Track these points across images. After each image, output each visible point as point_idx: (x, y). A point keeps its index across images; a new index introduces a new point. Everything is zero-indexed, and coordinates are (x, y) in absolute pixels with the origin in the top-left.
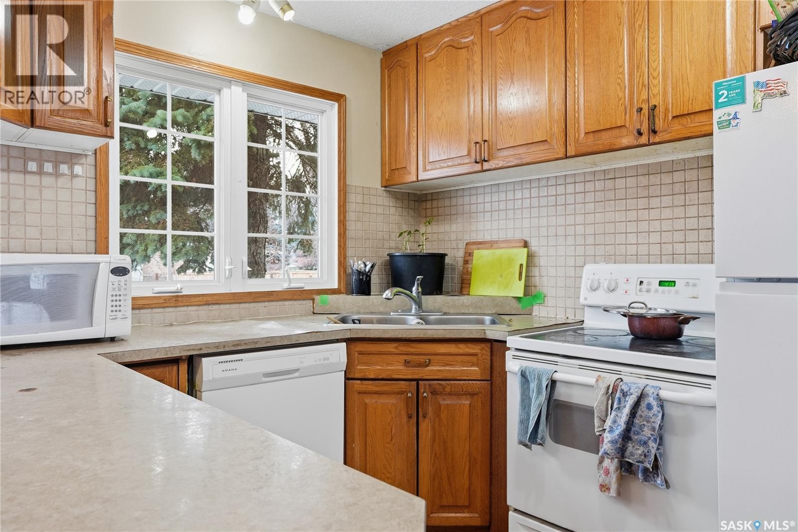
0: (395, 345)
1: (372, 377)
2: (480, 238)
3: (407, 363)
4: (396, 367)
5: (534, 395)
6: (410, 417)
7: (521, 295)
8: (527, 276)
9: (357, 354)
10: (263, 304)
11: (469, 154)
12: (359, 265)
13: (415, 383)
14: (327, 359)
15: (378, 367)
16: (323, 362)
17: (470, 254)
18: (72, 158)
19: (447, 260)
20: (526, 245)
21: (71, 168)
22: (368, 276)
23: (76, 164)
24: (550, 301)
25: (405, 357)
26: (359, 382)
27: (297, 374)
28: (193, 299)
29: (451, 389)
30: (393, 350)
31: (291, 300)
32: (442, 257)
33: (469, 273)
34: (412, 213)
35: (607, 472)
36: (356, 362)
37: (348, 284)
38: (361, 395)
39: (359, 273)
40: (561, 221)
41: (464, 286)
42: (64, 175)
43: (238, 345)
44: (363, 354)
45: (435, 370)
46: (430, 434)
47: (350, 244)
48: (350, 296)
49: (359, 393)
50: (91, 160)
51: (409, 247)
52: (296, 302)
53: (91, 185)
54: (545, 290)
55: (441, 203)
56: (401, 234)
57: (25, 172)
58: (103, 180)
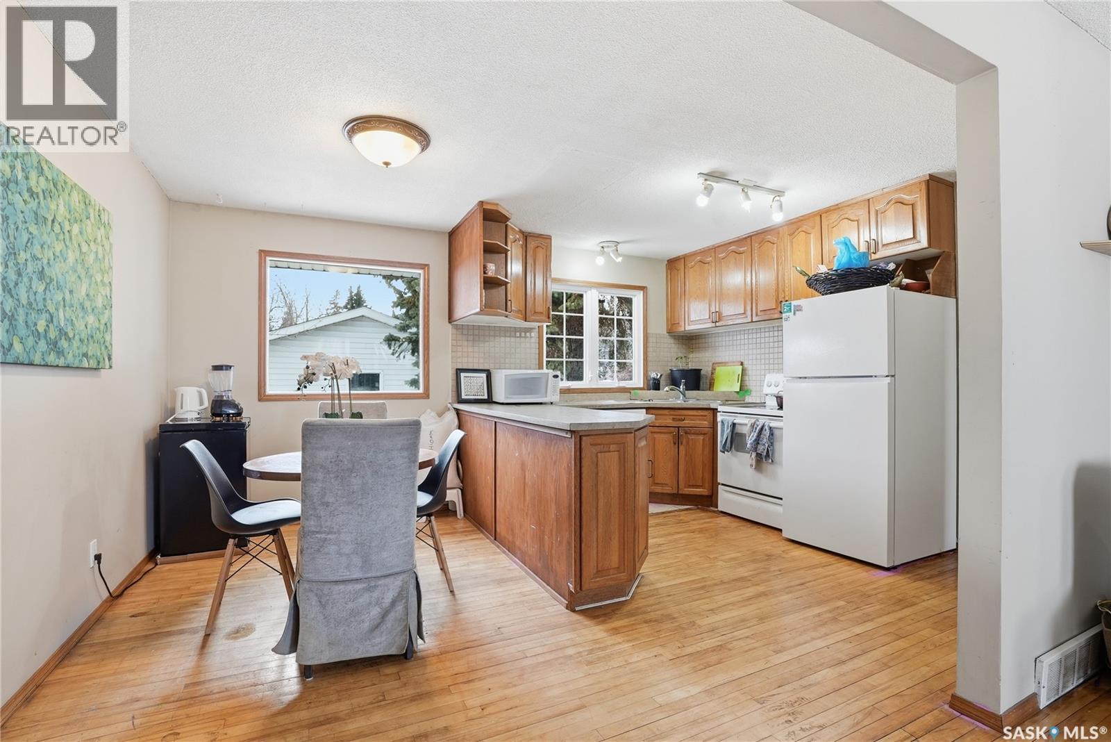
0: (668, 411)
2: (720, 360)
3: (674, 419)
4: (669, 421)
5: (726, 429)
6: (675, 444)
7: (738, 390)
8: (741, 381)
9: (651, 415)
10: (606, 394)
11: (709, 318)
12: (653, 375)
13: (677, 428)
17: (715, 369)
18: (530, 330)
19: (702, 372)
20: (742, 364)
21: (530, 334)
22: (658, 380)
24: (753, 394)
25: (673, 417)
28: (576, 390)
29: (694, 432)
30: (667, 413)
31: (619, 392)
32: (699, 371)
33: (714, 380)
34: (684, 346)
35: (752, 459)
37: (648, 385)
39: (654, 379)
40: (759, 351)
41: (711, 386)
42: (528, 337)
44: (654, 415)
45: (686, 422)
46: (684, 452)
47: (649, 364)
48: (649, 391)
50: (537, 330)
51: (682, 365)
52: (621, 394)
53: (537, 340)
54: (751, 388)
55: (700, 341)
56: (678, 359)
57: (516, 337)
58: (541, 338)
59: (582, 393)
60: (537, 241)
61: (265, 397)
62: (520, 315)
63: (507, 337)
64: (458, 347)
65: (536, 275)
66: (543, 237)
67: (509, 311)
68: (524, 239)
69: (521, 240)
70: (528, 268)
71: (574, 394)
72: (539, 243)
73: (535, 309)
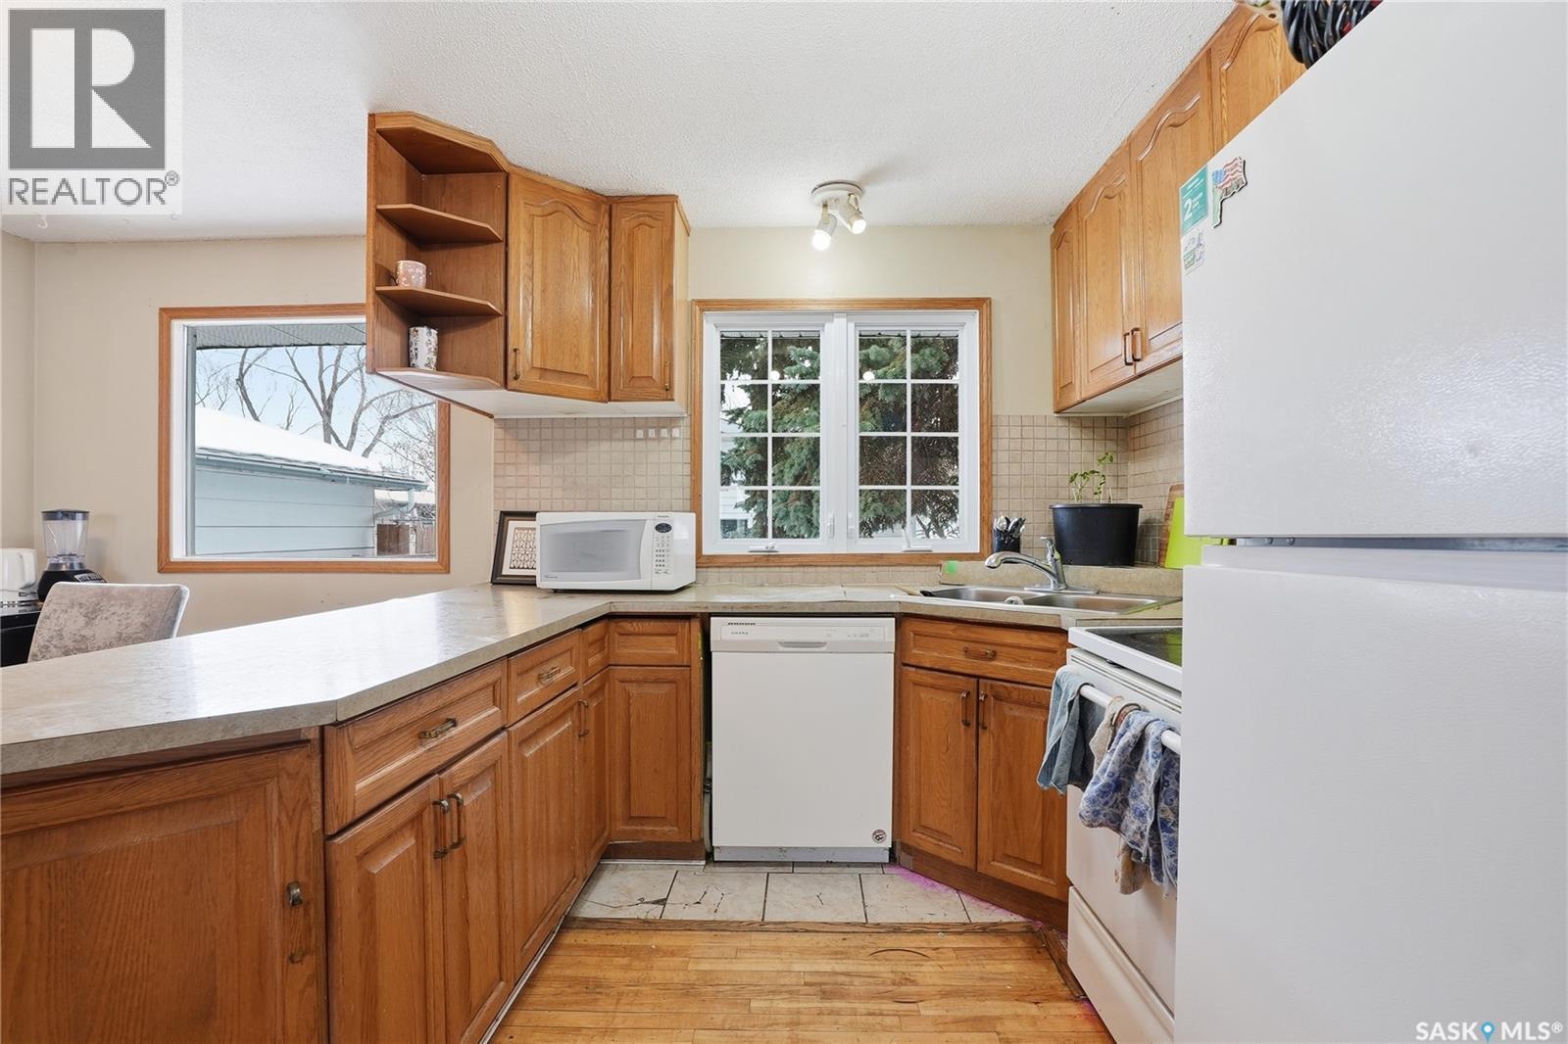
0: (952, 626)
1: (928, 665)
3: (967, 652)
6: (968, 725)
9: (912, 635)
10: (870, 569)
12: (1000, 522)
13: (974, 680)
14: (867, 635)
15: (936, 654)
16: (859, 638)
18: (670, 422)
21: (670, 431)
23: (674, 427)
25: (966, 645)
26: (913, 669)
27: (824, 649)
28: (786, 560)
29: (1019, 695)
30: (950, 633)
31: (908, 565)
32: (1134, 509)
33: (1168, 534)
34: (1111, 445)
36: (912, 644)
38: (917, 687)
41: (1161, 554)
42: (664, 438)
43: (746, 607)
44: (920, 635)
45: (1001, 666)
46: (992, 754)
47: (998, 494)
49: (915, 684)
52: (915, 569)
53: (687, 445)
55: (1149, 427)
56: (1072, 480)
57: (635, 439)
58: (697, 439)
59: (804, 566)
60: (638, 210)
61: (166, 566)
62: (580, 386)
63: (616, 440)
64: (508, 467)
65: (636, 292)
66: (656, 200)
67: (511, 375)
68: (602, 211)
69: (588, 213)
70: (613, 276)
71: (783, 569)
72: (643, 216)
73: (632, 371)
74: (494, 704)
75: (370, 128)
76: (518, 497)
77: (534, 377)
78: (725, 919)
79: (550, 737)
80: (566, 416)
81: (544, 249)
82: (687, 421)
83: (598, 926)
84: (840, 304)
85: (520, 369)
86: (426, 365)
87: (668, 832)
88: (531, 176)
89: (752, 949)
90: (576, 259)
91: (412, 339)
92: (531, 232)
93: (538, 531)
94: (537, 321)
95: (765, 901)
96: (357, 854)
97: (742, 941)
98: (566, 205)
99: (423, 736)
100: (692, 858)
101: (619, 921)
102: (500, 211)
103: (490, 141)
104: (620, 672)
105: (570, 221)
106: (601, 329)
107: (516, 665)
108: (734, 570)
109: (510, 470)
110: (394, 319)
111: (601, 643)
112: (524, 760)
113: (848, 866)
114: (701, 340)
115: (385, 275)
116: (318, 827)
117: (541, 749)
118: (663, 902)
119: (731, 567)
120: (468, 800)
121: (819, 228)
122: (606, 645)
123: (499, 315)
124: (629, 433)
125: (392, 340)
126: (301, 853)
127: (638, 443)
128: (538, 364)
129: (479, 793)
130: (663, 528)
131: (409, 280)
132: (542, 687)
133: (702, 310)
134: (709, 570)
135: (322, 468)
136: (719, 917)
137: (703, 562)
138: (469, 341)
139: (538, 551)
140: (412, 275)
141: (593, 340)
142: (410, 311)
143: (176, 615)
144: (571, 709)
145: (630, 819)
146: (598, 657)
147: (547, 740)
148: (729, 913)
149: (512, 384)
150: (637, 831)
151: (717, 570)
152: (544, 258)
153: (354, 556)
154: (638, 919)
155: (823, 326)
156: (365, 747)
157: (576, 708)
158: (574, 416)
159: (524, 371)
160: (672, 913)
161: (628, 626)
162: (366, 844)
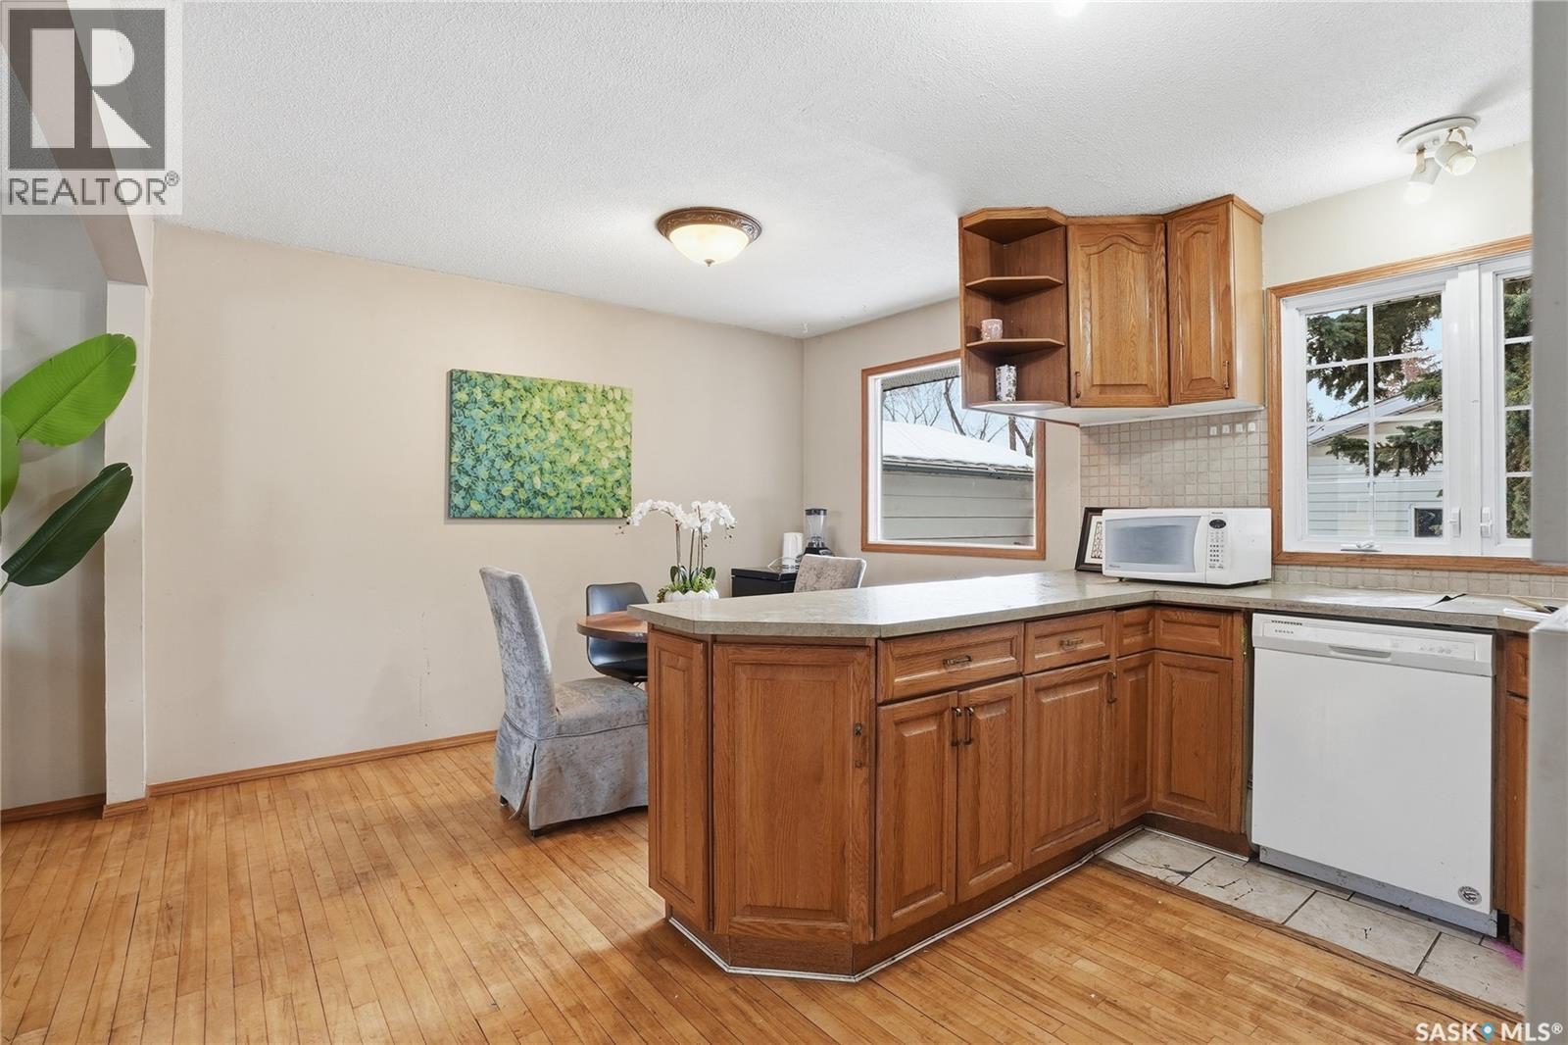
9: (1520, 657)
14: (1449, 651)
16: (1436, 653)
18: (1245, 417)
21: (1246, 426)
23: (1250, 421)
26: (1521, 701)
27: (1388, 660)
28: (1388, 560)
36: (1521, 670)
42: (1240, 433)
43: (1293, 606)
49: (1522, 719)
53: (1265, 439)
57: (1209, 437)
58: (1275, 432)
59: (1414, 569)
60: (1192, 221)
61: (867, 547)
62: (1139, 395)
63: (1190, 438)
64: (1092, 468)
65: (1193, 300)
66: (1210, 205)
67: (1073, 394)
68: (1157, 230)
69: (1142, 237)
70: (1170, 289)
71: (1383, 571)
72: (1194, 225)
73: (1192, 376)
74: (1011, 654)
75: (959, 228)
76: (1101, 494)
77: (1095, 393)
78: (1241, 908)
79: (1071, 693)
80: (1143, 420)
81: (1101, 280)
82: (1264, 414)
83: (1119, 871)
84: (1466, 255)
85: (1081, 389)
86: (1007, 396)
87: (1209, 817)
88: (1088, 221)
89: (1257, 941)
90: (1132, 281)
91: (997, 376)
92: (1088, 269)
93: (1104, 523)
94: (1096, 343)
95: (1296, 911)
96: (896, 719)
97: (1251, 931)
98: (1118, 236)
99: (945, 663)
100: (1234, 851)
101: (1138, 874)
102: (1060, 260)
103: (1047, 208)
104: (1161, 657)
105: (1125, 250)
106: (1160, 340)
107: (1034, 630)
108: (1319, 569)
109: (1094, 471)
110: (983, 364)
111: (1144, 626)
112: (1040, 704)
113: (1429, 920)
114: (1279, 328)
115: (973, 332)
116: (873, 697)
117: (1060, 700)
118: (1187, 874)
119: (1316, 566)
120: (982, 716)
121: (1412, 179)
122: (1150, 629)
123: (1062, 346)
124: (1202, 431)
125: (983, 379)
126: (863, 708)
127: (1212, 441)
128: (1097, 381)
129: (994, 714)
130: (1218, 524)
131: (990, 334)
132: (1063, 651)
133: (1279, 298)
134: (1290, 567)
135: (990, 468)
136: (1235, 904)
137: (1279, 557)
138: (1040, 372)
139: (1103, 542)
140: (992, 330)
141: (1152, 351)
142: (995, 356)
143: (858, 578)
144: (1100, 676)
145: (1171, 794)
146: (1139, 639)
147: (1068, 695)
148: (1253, 905)
149: (1075, 401)
150: (1178, 808)
151: (1299, 568)
152: (1101, 289)
153: (1016, 544)
154: (1157, 878)
155: (1445, 284)
156: (902, 658)
157: (1105, 677)
158: (1149, 419)
159: (1085, 390)
160: (1189, 885)
161: (1172, 614)
162: (903, 716)
